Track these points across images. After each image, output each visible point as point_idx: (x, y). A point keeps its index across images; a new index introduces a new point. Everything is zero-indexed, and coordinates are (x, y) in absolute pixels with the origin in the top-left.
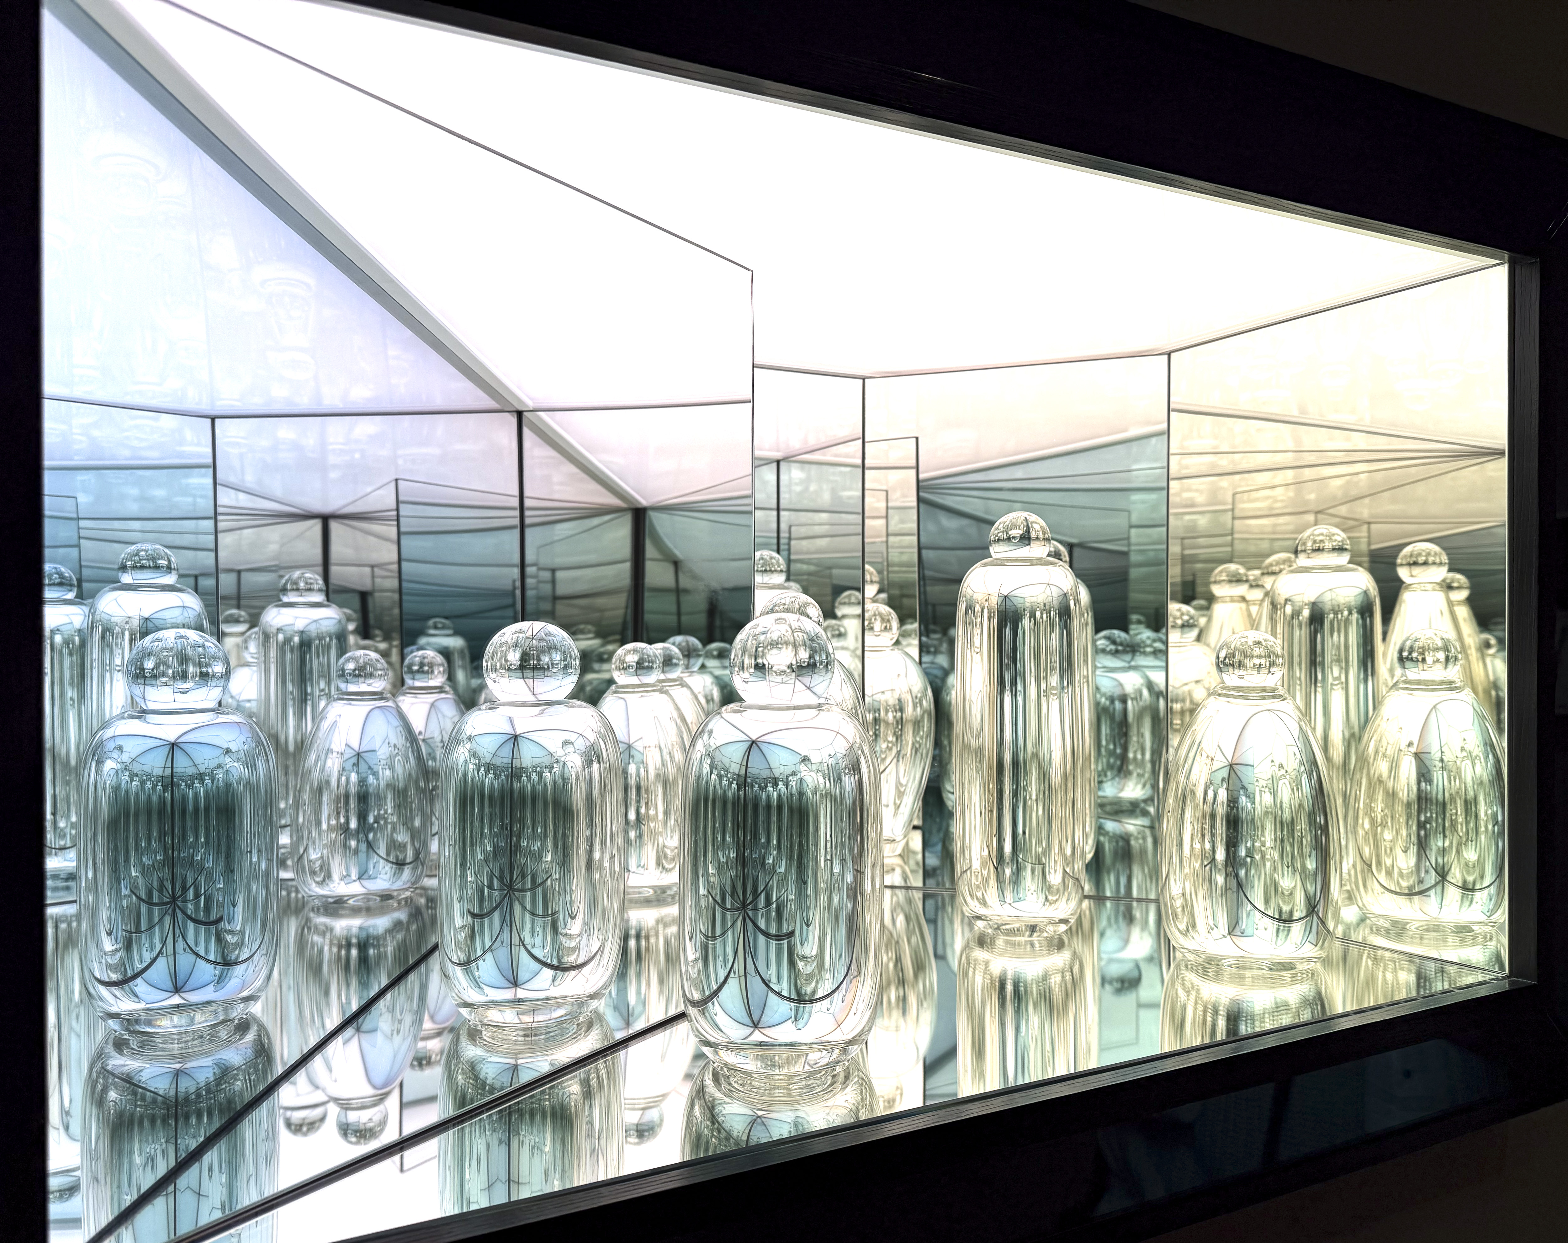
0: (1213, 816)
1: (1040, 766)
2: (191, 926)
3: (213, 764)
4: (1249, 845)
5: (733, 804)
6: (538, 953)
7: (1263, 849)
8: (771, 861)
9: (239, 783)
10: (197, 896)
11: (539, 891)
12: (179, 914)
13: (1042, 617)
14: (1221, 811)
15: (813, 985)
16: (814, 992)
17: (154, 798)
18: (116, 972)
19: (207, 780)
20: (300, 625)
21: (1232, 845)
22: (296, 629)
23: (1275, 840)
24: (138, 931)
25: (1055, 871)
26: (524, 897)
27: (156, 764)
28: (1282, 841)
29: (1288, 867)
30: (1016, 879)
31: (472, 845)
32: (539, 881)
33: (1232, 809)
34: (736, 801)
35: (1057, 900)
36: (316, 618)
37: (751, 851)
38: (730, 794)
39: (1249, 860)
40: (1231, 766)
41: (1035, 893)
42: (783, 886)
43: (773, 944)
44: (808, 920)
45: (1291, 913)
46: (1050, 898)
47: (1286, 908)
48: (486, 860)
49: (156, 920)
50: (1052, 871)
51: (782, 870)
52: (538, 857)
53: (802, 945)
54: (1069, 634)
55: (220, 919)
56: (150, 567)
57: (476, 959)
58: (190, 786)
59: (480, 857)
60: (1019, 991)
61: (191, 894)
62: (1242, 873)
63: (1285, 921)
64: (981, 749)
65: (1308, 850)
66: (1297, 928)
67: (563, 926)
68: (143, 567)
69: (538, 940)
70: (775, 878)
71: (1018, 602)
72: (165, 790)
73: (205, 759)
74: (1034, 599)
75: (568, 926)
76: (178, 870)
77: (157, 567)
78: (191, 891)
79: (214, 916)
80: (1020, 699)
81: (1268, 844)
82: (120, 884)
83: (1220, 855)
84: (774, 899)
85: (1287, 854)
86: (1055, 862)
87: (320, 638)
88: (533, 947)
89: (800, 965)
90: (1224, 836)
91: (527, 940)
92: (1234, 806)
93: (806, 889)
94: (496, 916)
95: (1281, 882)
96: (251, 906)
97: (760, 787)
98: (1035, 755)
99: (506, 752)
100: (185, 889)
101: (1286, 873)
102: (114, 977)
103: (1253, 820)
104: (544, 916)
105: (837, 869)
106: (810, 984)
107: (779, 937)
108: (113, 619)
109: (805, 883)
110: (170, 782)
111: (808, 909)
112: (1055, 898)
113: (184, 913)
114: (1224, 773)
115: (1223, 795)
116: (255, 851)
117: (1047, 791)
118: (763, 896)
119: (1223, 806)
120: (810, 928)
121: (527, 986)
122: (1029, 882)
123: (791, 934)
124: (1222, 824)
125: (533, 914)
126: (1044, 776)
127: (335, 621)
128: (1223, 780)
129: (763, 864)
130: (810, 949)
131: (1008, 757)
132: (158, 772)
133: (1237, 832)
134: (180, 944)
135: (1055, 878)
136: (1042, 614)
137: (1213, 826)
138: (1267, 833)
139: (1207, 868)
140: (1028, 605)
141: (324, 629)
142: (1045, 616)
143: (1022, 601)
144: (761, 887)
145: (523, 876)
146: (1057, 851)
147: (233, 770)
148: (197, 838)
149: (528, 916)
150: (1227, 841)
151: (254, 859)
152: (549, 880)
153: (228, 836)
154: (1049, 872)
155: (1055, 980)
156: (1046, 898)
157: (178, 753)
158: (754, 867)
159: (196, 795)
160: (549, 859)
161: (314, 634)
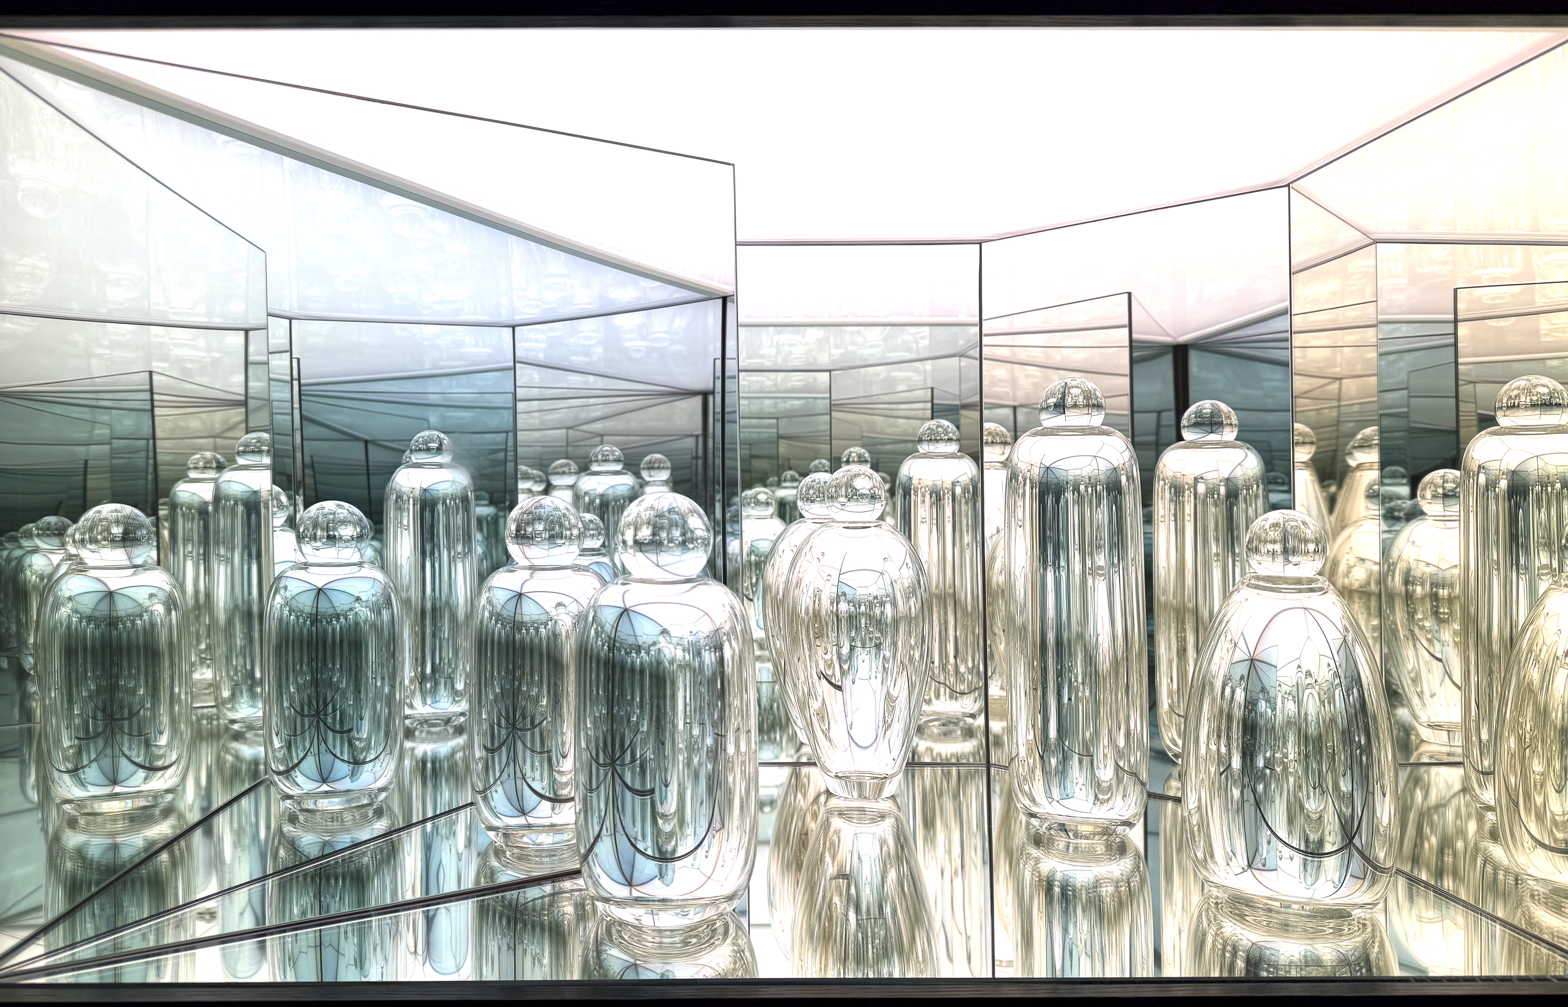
0: (1230, 717)
1: (1085, 650)
2: (330, 734)
3: (347, 608)
4: (1268, 755)
5: (605, 663)
6: (537, 786)
7: (1285, 760)
8: (635, 719)
9: (365, 623)
10: (334, 710)
11: (537, 730)
12: (322, 725)
13: (1087, 491)
14: (1238, 713)
15: (673, 843)
16: (674, 851)
17: (305, 631)
18: (282, 765)
19: (342, 620)
20: (600, 490)
21: (1248, 754)
22: (598, 492)
23: (1299, 754)
24: (295, 735)
25: (1105, 766)
26: (525, 736)
27: (306, 603)
28: (1307, 756)
29: (1315, 788)
30: (1063, 771)
31: (486, 687)
32: (537, 722)
33: (1250, 712)
34: (607, 662)
35: (1108, 800)
36: (613, 484)
37: (619, 708)
38: (602, 655)
39: (1268, 771)
40: (1252, 660)
41: (1083, 788)
42: (645, 744)
43: (638, 799)
44: (666, 781)
45: (1321, 842)
46: (1101, 797)
47: (1313, 837)
48: (496, 700)
49: (307, 727)
50: (1102, 766)
51: (645, 729)
52: (537, 701)
53: (662, 804)
54: (1119, 509)
55: (351, 730)
56: (424, 450)
57: (490, 787)
58: (329, 623)
59: (491, 697)
60: (1067, 894)
61: (330, 710)
62: (1260, 788)
63: (1313, 854)
64: (1024, 627)
65: (1342, 769)
66: (1331, 864)
67: (556, 764)
68: (420, 450)
69: (537, 774)
70: (639, 736)
71: (1061, 475)
72: (312, 625)
73: (341, 603)
74: (1078, 472)
75: (561, 764)
76: (321, 689)
77: (428, 450)
78: (330, 706)
79: (345, 729)
80: (1063, 574)
81: (1291, 757)
82: (282, 696)
83: (1236, 762)
84: (638, 756)
85: (1313, 772)
86: (1105, 756)
87: (616, 500)
88: (533, 780)
89: (660, 822)
90: (1240, 741)
91: (529, 774)
92: (1252, 709)
93: (664, 749)
94: (504, 749)
95: (1307, 806)
96: (376, 721)
97: (626, 651)
98: (1081, 636)
99: (511, 606)
100: (326, 705)
101: (1312, 794)
102: (282, 768)
103: (1273, 728)
104: (541, 753)
105: (696, 732)
106: (670, 842)
107: (642, 793)
108: (403, 489)
109: (663, 743)
110: (315, 618)
111: (666, 770)
112: (1106, 797)
113: (325, 724)
114: (1243, 669)
115: (1240, 695)
116: (379, 678)
117: (1093, 676)
118: (629, 751)
119: (1240, 708)
120: (669, 788)
121: (533, 814)
122: (1077, 774)
123: (652, 791)
124: (1238, 728)
125: (533, 751)
126: (1090, 659)
127: (628, 487)
128: (1242, 678)
129: (629, 721)
130: (671, 806)
131: (1051, 636)
132: (308, 610)
133: (1255, 739)
134: (323, 747)
135: (1106, 774)
136: (1086, 488)
137: (1229, 728)
138: (1290, 745)
139: (1223, 776)
140: (1071, 478)
141: (619, 493)
142: (1090, 490)
143: (1064, 473)
144: (627, 743)
145: (524, 718)
146: (1106, 744)
147: (361, 613)
148: (334, 665)
149: (528, 753)
150: (1243, 747)
151: (379, 684)
152: (545, 722)
153: (356, 664)
154: (1098, 768)
155: (1107, 890)
156: (1096, 796)
157: (322, 597)
158: (621, 723)
159: (334, 630)
160: (544, 703)
161: (611, 498)
